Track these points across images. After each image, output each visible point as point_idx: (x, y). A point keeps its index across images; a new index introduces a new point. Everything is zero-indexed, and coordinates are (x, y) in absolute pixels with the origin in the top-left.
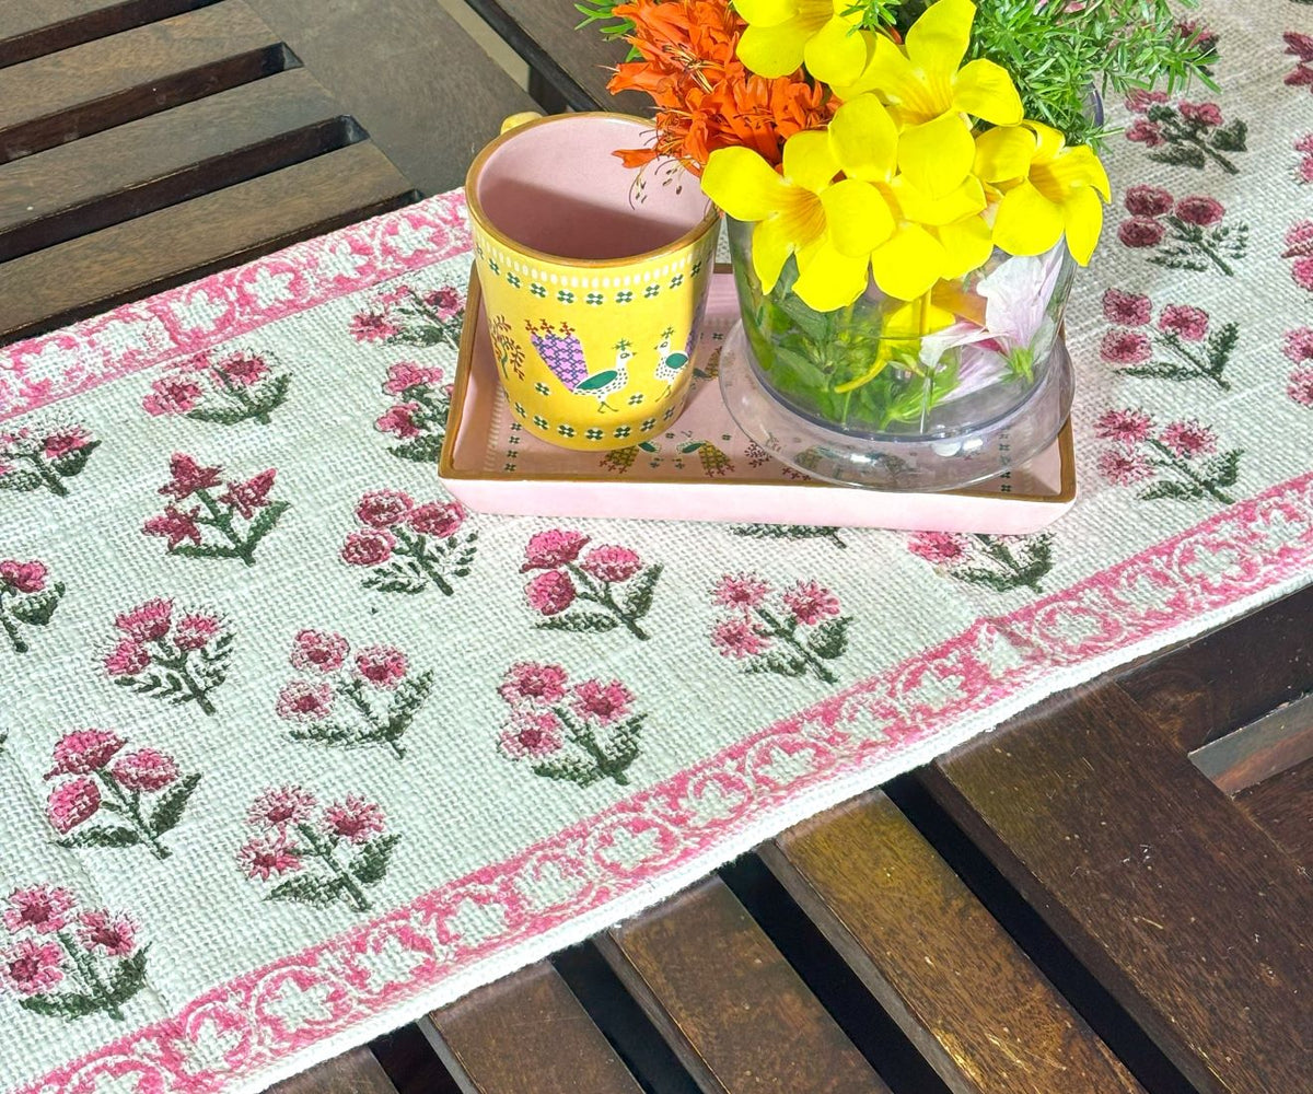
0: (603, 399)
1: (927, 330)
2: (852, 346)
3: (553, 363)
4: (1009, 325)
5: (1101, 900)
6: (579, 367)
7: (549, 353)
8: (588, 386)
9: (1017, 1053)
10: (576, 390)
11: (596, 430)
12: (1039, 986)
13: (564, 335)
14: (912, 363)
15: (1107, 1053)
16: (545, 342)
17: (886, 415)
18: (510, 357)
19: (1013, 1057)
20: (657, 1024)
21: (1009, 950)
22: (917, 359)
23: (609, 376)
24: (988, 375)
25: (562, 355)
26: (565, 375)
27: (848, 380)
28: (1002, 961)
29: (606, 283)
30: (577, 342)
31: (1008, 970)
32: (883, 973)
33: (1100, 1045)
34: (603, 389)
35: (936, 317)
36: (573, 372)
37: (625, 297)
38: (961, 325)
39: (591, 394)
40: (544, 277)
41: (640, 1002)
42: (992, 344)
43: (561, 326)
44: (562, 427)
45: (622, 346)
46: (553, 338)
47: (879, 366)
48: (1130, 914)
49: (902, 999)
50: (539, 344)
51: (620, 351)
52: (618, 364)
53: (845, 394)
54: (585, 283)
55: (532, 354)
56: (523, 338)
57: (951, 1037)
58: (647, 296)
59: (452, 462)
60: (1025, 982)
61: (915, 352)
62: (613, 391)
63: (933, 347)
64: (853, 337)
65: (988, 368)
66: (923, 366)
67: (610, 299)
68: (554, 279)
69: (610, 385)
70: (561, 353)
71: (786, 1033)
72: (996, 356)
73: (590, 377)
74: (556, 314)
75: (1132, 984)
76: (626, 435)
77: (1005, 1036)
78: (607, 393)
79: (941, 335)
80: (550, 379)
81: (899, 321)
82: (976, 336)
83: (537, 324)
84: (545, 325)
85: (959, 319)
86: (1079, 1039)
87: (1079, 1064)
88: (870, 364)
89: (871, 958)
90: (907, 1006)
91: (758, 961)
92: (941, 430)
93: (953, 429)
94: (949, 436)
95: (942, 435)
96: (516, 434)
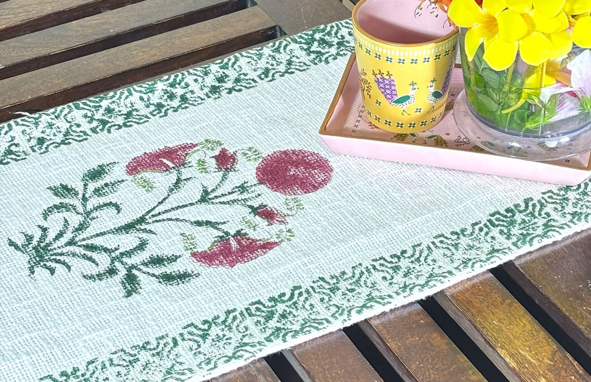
0: (404, 108)
1: (543, 85)
2: (510, 91)
3: (383, 90)
4: (582, 85)
5: (570, 301)
6: (394, 92)
7: (382, 85)
8: (399, 101)
9: (532, 357)
10: (392, 104)
11: (400, 123)
12: (542, 333)
13: (387, 77)
14: (537, 101)
15: (571, 358)
16: (380, 80)
17: (524, 125)
18: (366, 88)
19: (531, 359)
20: (378, 347)
21: (530, 319)
22: (539, 99)
23: (407, 98)
24: (572, 109)
25: (387, 87)
26: (388, 96)
27: (509, 107)
28: (526, 323)
29: (406, 54)
30: (393, 81)
31: (529, 327)
32: (475, 327)
33: (568, 355)
34: (404, 103)
35: (547, 79)
36: (391, 95)
37: (414, 61)
38: (559, 84)
39: (399, 106)
40: (380, 50)
41: (372, 339)
42: (573, 94)
43: (387, 73)
44: (386, 121)
45: (413, 84)
46: (383, 79)
47: (522, 101)
48: (582, 306)
49: (484, 337)
50: (378, 82)
51: (412, 87)
52: (411, 93)
53: (507, 114)
54: (397, 54)
55: (374, 86)
56: (370, 78)
57: (504, 351)
58: (424, 62)
59: (326, 128)
60: (536, 331)
61: (538, 95)
62: (408, 105)
63: (546, 94)
64: (510, 88)
65: (572, 105)
66: (541, 102)
67: (408, 61)
68: (384, 51)
69: (407, 102)
70: (386, 85)
71: (434, 348)
72: (576, 100)
73: (399, 97)
74: (385, 67)
75: (582, 333)
76: (414, 127)
77: (527, 351)
78: (406, 106)
79: (549, 89)
80: (382, 98)
81: (531, 81)
82: (566, 89)
83: (377, 72)
84: (380, 73)
85: (558, 82)
86: (559, 352)
87: (558, 362)
88: (519, 98)
89: (470, 321)
90: (485, 340)
91: (422, 321)
92: (549, 134)
93: (555, 134)
94: (552, 136)
95: (549, 136)
96: (357, 124)
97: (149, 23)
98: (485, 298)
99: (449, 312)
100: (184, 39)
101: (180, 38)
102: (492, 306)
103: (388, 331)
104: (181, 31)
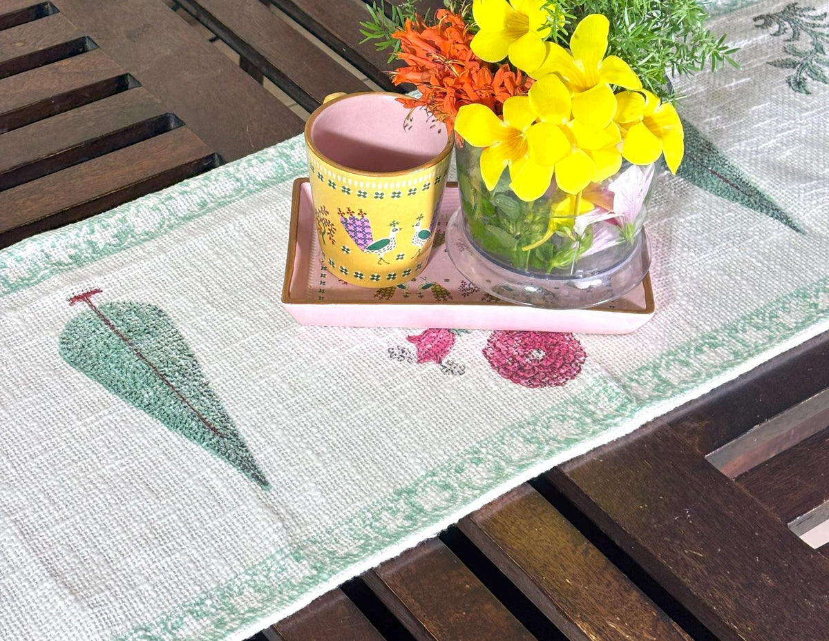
0: (382, 256)
1: (578, 213)
2: (533, 222)
3: (353, 234)
4: (625, 209)
6: (368, 236)
7: (351, 228)
8: (376, 247)
9: (626, 632)
10: (365, 250)
11: (376, 275)
12: (635, 593)
13: (360, 217)
14: (569, 232)
15: (679, 629)
16: (349, 221)
17: (550, 264)
18: (327, 231)
19: (624, 634)
20: (408, 627)
21: (615, 573)
22: (572, 230)
23: (385, 242)
24: (609, 240)
25: (358, 229)
26: (360, 241)
27: (529, 243)
28: (612, 580)
29: (386, 186)
30: (367, 221)
31: (615, 584)
32: (542, 590)
33: (674, 624)
34: (382, 250)
35: (584, 205)
36: (365, 239)
37: (396, 195)
38: (598, 210)
39: (374, 253)
40: (350, 182)
41: (398, 616)
42: (613, 221)
43: (359, 212)
44: (356, 273)
45: (394, 224)
46: (354, 219)
47: (549, 234)
48: (682, 549)
49: (555, 605)
50: (345, 223)
51: (392, 228)
52: (391, 235)
53: (526, 252)
54: (374, 186)
55: (341, 229)
56: (335, 219)
57: (586, 625)
58: (409, 194)
59: (289, 294)
60: (626, 591)
61: (571, 225)
62: (387, 251)
63: (582, 223)
64: (534, 217)
65: (610, 236)
66: (574, 233)
67: (388, 195)
68: (356, 184)
69: (386, 247)
70: (357, 227)
71: (489, 627)
72: (615, 228)
73: (374, 242)
74: (356, 204)
75: (688, 589)
76: (394, 278)
77: (618, 623)
78: (383, 253)
79: (586, 217)
80: (350, 243)
81: (562, 207)
82: (606, 216)
83: (344, 210)
84: (349, 212)
85: (596, 206)
86: (661, 622)
87: (663, 636)
88: (545, 231)
89: (533, 581)
90: (558, 609)
91: (467, 586)
92: (580, 273)
93: (588, 272)
94: (585, 276)
95: (581, 276)
96: (323, 279)
97: (36, 157)
98: (550, 545)
99: (501, 567)
100: (89, 178)
101: (82, 177)
102: (561, 556)
103: (422, 605)
104: (83, 168)
